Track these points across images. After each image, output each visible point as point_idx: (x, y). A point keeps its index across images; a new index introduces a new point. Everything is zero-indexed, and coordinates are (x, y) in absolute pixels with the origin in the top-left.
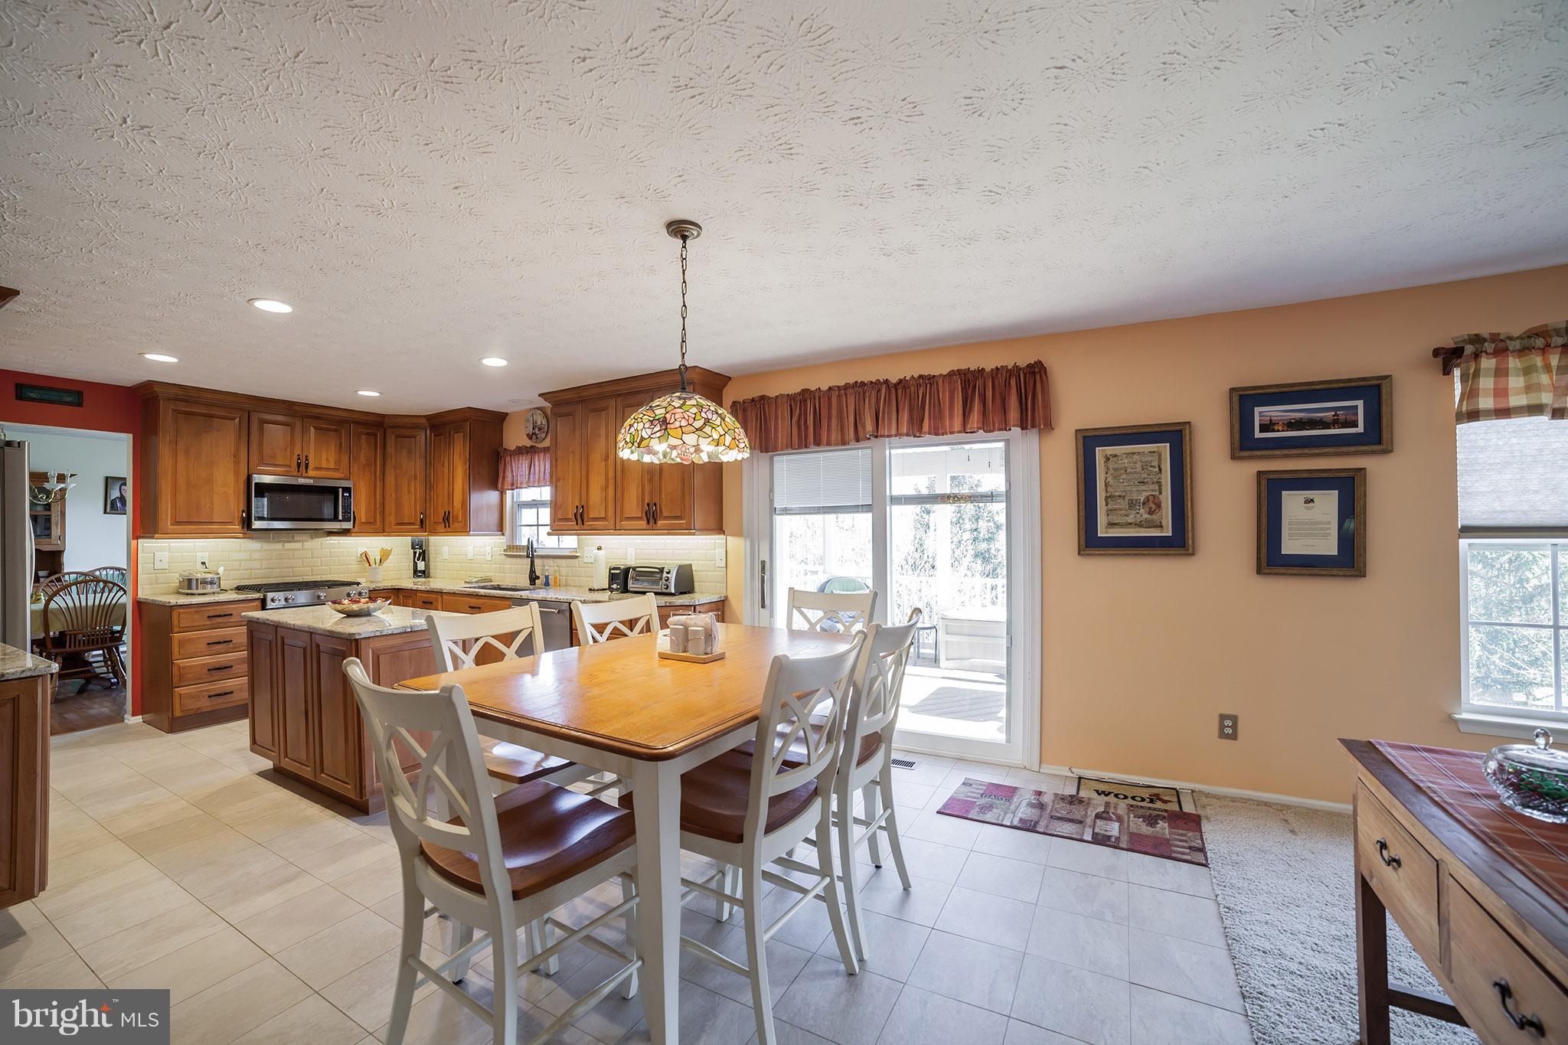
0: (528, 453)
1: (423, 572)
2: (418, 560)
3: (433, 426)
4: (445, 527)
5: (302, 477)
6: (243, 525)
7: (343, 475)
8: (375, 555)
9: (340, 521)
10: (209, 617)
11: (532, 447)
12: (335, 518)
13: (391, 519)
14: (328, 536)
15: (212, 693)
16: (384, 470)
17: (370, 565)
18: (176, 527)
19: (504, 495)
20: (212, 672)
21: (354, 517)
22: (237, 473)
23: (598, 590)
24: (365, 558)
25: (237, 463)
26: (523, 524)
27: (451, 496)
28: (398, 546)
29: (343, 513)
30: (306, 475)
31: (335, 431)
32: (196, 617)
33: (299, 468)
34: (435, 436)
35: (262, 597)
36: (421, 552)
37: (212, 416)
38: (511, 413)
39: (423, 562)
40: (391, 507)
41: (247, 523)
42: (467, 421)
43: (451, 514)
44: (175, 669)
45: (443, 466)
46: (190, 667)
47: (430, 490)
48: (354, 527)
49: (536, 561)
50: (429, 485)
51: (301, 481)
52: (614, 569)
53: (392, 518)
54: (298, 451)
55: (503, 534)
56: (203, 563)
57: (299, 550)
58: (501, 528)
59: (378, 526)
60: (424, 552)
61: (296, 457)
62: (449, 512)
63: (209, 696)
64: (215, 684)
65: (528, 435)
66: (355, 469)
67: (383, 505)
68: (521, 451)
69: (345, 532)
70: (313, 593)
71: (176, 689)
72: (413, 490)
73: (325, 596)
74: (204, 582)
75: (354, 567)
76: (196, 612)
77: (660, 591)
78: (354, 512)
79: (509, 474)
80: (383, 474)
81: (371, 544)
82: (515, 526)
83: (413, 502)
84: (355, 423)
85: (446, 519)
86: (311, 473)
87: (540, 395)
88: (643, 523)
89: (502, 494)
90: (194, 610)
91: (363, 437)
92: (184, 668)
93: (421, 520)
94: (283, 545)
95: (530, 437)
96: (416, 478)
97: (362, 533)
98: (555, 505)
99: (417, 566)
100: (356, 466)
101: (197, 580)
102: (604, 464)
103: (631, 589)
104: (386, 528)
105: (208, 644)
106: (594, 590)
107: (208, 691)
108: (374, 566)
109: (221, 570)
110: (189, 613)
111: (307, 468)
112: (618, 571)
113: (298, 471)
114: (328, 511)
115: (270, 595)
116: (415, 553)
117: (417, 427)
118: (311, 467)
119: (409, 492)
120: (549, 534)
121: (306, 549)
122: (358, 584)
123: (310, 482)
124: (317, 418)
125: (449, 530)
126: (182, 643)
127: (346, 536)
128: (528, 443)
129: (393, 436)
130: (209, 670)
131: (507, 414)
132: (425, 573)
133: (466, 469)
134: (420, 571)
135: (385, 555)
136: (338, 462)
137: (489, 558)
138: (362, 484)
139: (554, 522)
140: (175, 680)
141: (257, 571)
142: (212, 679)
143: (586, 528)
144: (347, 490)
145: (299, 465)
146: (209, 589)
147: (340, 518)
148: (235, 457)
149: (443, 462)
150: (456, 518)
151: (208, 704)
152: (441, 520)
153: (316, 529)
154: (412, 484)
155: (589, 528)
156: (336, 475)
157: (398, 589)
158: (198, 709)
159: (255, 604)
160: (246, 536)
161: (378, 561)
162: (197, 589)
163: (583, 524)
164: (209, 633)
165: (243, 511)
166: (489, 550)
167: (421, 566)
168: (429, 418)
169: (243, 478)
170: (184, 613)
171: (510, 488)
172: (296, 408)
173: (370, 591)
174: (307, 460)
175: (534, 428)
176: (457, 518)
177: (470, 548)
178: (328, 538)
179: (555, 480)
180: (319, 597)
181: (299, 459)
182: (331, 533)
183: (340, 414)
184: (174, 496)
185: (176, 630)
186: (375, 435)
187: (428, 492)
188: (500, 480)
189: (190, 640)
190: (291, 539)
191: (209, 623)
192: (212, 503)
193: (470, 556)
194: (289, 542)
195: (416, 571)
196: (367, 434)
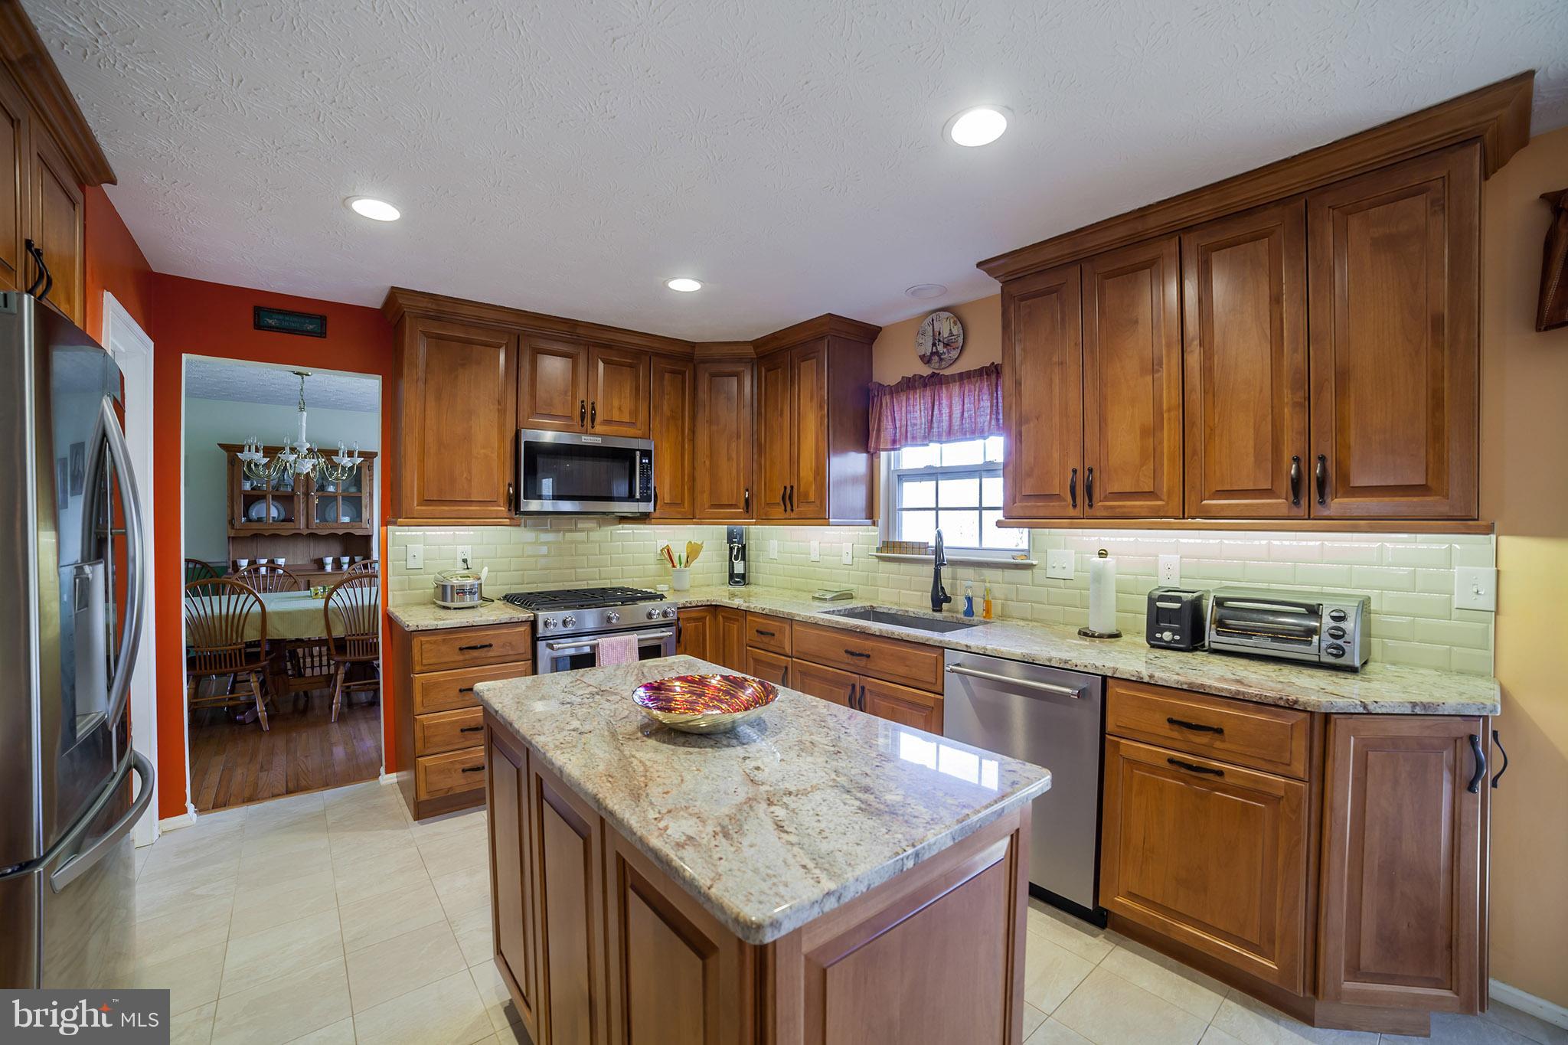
0: (925, 386)
1: (743, 576)
2: (736, 559)
3: (763, 357)
4: (786, 511)
5: (586, 433)
6: (510, 506)
7: (640, 432)
8: (680, 551)
9: (638, 501)
10: (461, 649)
11: (933, 375)
12: (631, 497)
13: (704, 498)
14: (620, 524)
15: (467, 766)
16: (694, 426)
17: (674, 566)
18: (423, 508)
19: (875, 460)
20: (466, 733)
21: (656, 496)
22: (501, 426)
23: (1101, 636)
24: (667, 556)
25: (502, 412)
26: (904, 507)
27: (795, 461)
28: (710, 537)
29: (640, 488)
30: (592, 431)
31: (631, 366)
32: (444, 648)
33: (582, 420)
34: (768, 370)
35: (532, 619)
36: (738, 548)
37: (469, 342)
38: (885, 327)
39: (742, 562)
40: (703, 480)
41: (514, 503)
42: (822, 338)
43: (795, 490)
44: (418, 728)
45: (782, 414)
46: (437, 725)
47: (760, 455)
48: (655, 510)
49: (945, 571)
50: (759, 447)
51: (587, 440)
52: (1162, 598)
53: (706, 496)
54: (581, 395)
55: (874, 524)
56: (465, 561)
57: (583, 542)
58: (871, 513)
59: (685, 510)
60: (744, 547)
61: (579, 404)
62: (792, 487)
63: (464, 771)
64: (469, 753)
65: (922, 357)
66: (656, 424)
67: (693, 479)
68: (910, 384)
69: (643, 518)
70: (602, 614)
71: (419, 759)
72: (734, 456)
73: (618, 619)
74: (462, 591)
75: (653, 568)
76: (444, 640)
77: (1316, 658)
78: (655, 488)
79: (887, 424)
80: (693, 431)
81: (676, 536)
82: (894, 511)
83: (734, 472)
84: (657, 355)
85: (788, 499)
86: (599, 428)
87: (979, 265)
88: (1280, 503)
89: (873, 457)
90: (439, 638)
91: (667, 376)
92: (429, 726)
93: (747, 501)
94: (564, 535)
95: (926, 360)
96: (738, 437)
97: (665, 519)
98: (1015, 471)
99: (733, 567)
100: (658, 419)
101: (452, 587)
102: (1149, 378)
103: (1213, 646)
104: (697, 512)
105: (461, 691)
106: (1093, 636)
107: (462, 762)
108: (678, 567)
109: (484, 573)
110: (435, 642)
111: (593, 421)
112: (1177, 606)
113: (582, 426)
114: (621, 489)
115: (542, 615)
116: (731, 549)
117: (740, 360)
118: (599, 418)
119: (729, 459)
120: (999, 524)
121: (592, 542)
122: (662, 597)
123: (597, 441)
124: (607, 346)
125: (793, 515)
126: (426, 689)
127: (645, 524)
128: (925, 371)
129: (707, 375)
130: (462, 731)
131: (880, 329)
132: (742, 579)
133: (822, 418)
134: (738, 575)
135: (694, 552)
136: (635, 413)
137: (848, 560)
138: (666, 445)
139: (1014, 503)
140: (419, 745)
141: (530, 573)
142: (468, 744)
143: (1098, 514)
144: (646, 454)
145: (583, 416)
146: (468, 601)
147: (638, 496)
148: (499, 403)
149: (782, 411)
150: (804, 498)
151: (462, 781)
152: (779, 499)
153: (604, 513)
154: (734, 445)
155: (1105, 514)
156: (631, 431)
157: (716, 606)
158: (450, 789)
159: (522, 629)
160: (514, 522)
161: (684, 560)
162: (452, 601)
163: (1091, 506)
164: (461, 674)
165: (510, 485)
166: (847, 547)
167: (739, 567)
168: (756, 344)
169: (510, 435)
170: (427, 641)
171: (889, 447)
172: (581, 331)
173: (678, 608)
174: (593, 408)
175: (934, 344)
176: (806, 495)
177: (815, 544)
178: (620, 526)
179: (1014, 425)
180: (609, 619)
181: (583, 407)
182: (624, 519)
183: (637, 340)
184: (422, 460)
185: (417, 668)
186: (683, 373)
187: (755, 457)
188: (874, 435)
189: (436, 685)
190: (573, 527)
191: (461, 658)
192: (470, 472)
193: (815, 557)
194: (570, 531)
195: (732, 575)
196: (673, 372)
